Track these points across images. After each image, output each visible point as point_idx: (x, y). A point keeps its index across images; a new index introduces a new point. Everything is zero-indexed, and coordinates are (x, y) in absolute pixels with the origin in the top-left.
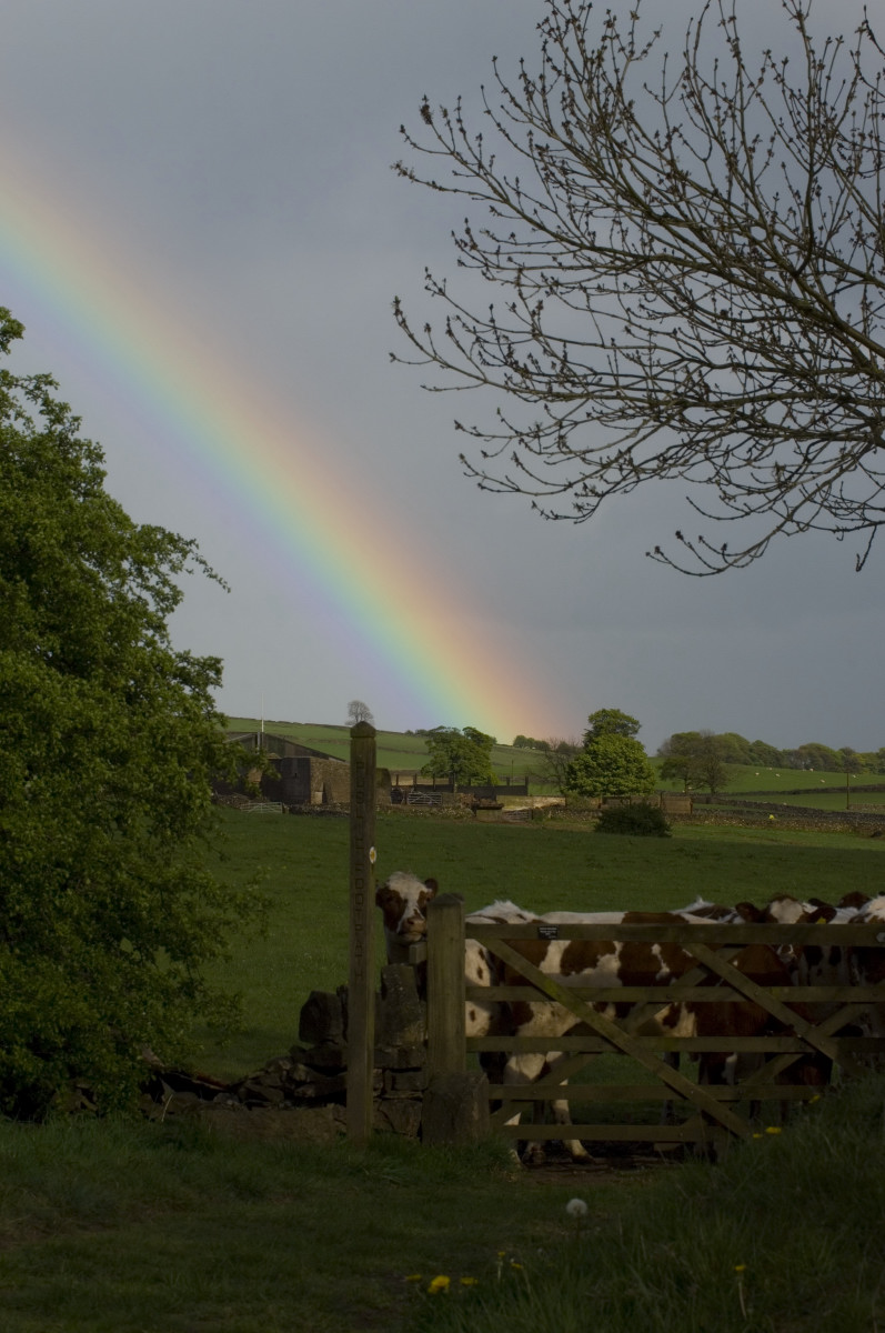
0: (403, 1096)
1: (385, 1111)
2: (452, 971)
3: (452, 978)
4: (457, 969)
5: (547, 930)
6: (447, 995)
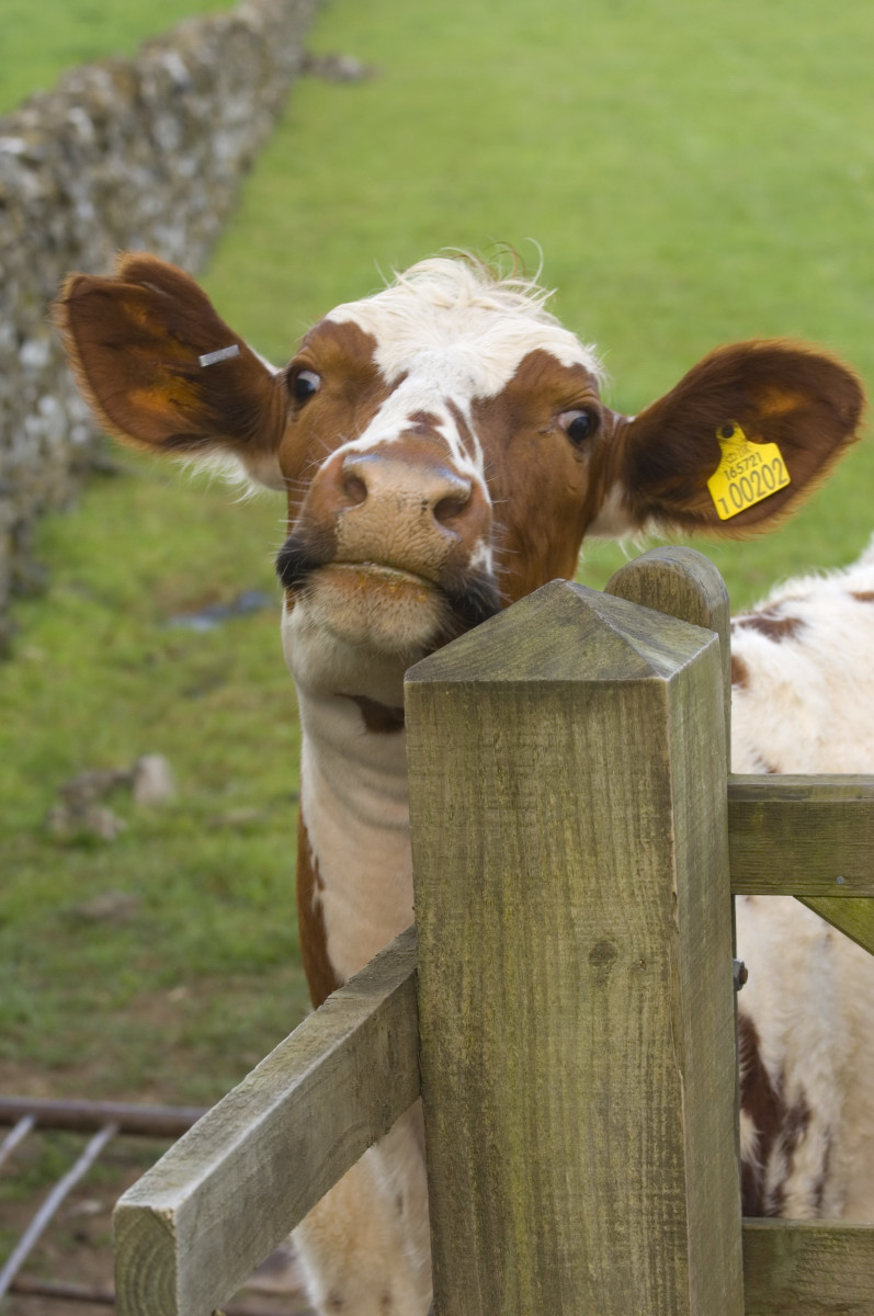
2: (609, 1187)
3: (614, 1238)
4: (653, 1180)
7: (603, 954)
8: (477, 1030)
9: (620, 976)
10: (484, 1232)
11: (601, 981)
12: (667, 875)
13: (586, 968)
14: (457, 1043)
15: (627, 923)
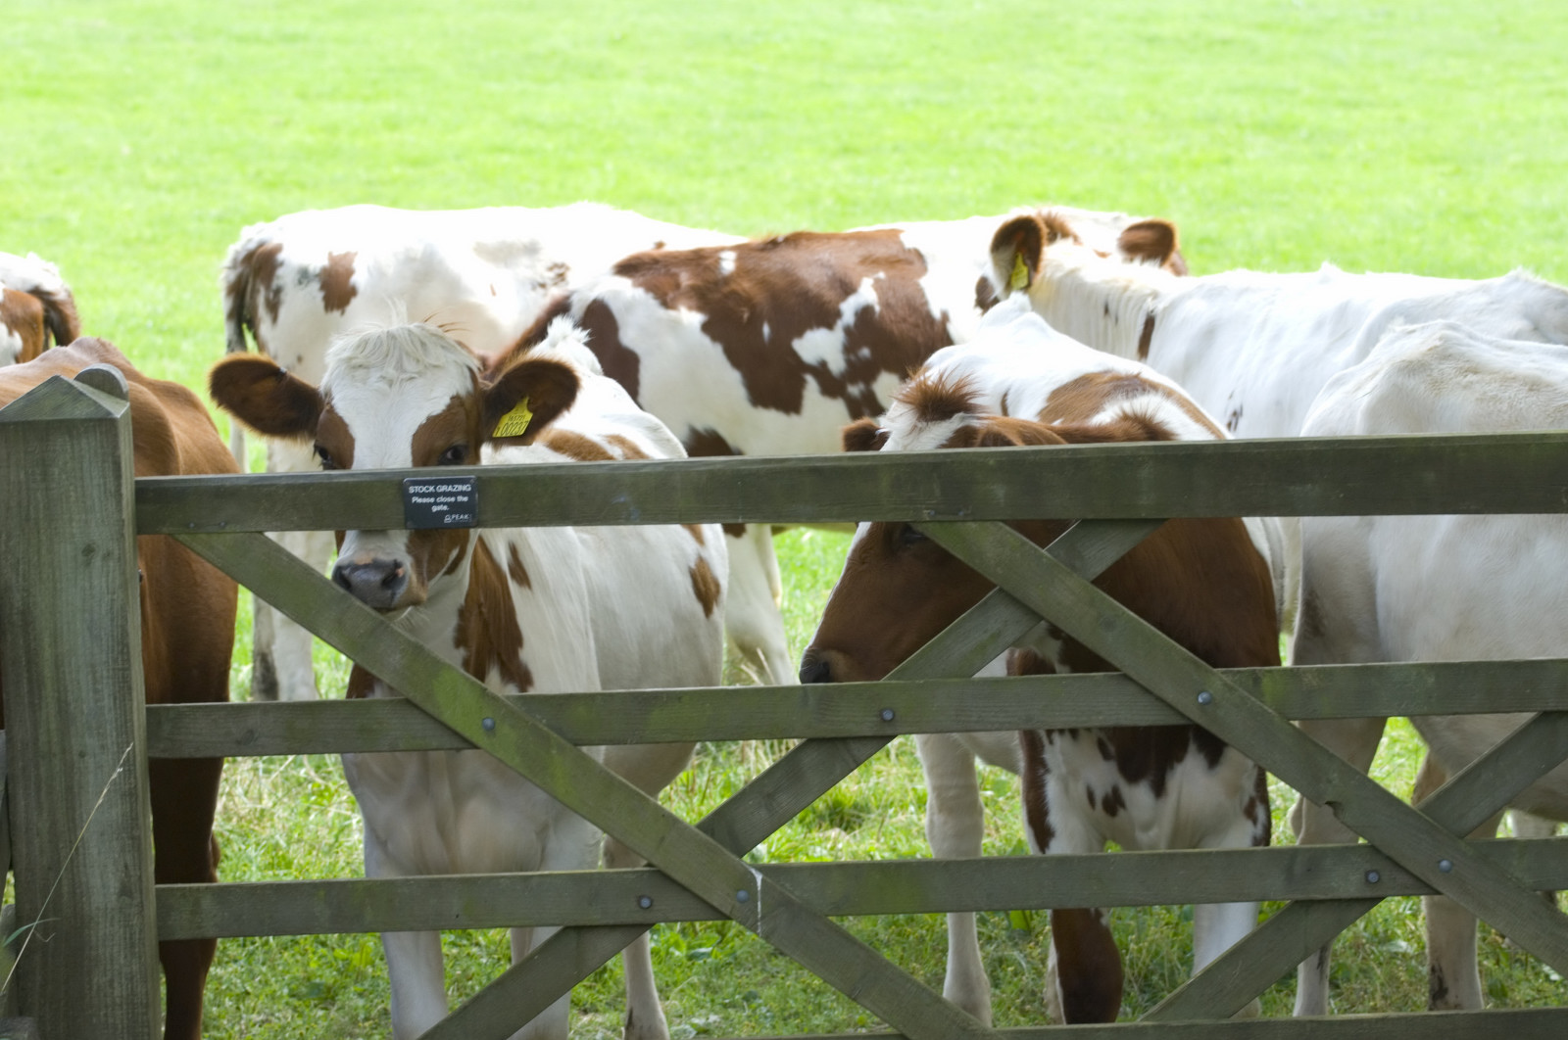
2: (93, 666)
3: (96, 691)
4: (115, 661)
5: (436, 495)
6: (82, 755)
7: (89, 551)
8: (27, 592)
9: (97, 562)
11: (88, 564)
12: (120, 511)
13: (81, 558)
14: (17, 599)
15: (101, 535)
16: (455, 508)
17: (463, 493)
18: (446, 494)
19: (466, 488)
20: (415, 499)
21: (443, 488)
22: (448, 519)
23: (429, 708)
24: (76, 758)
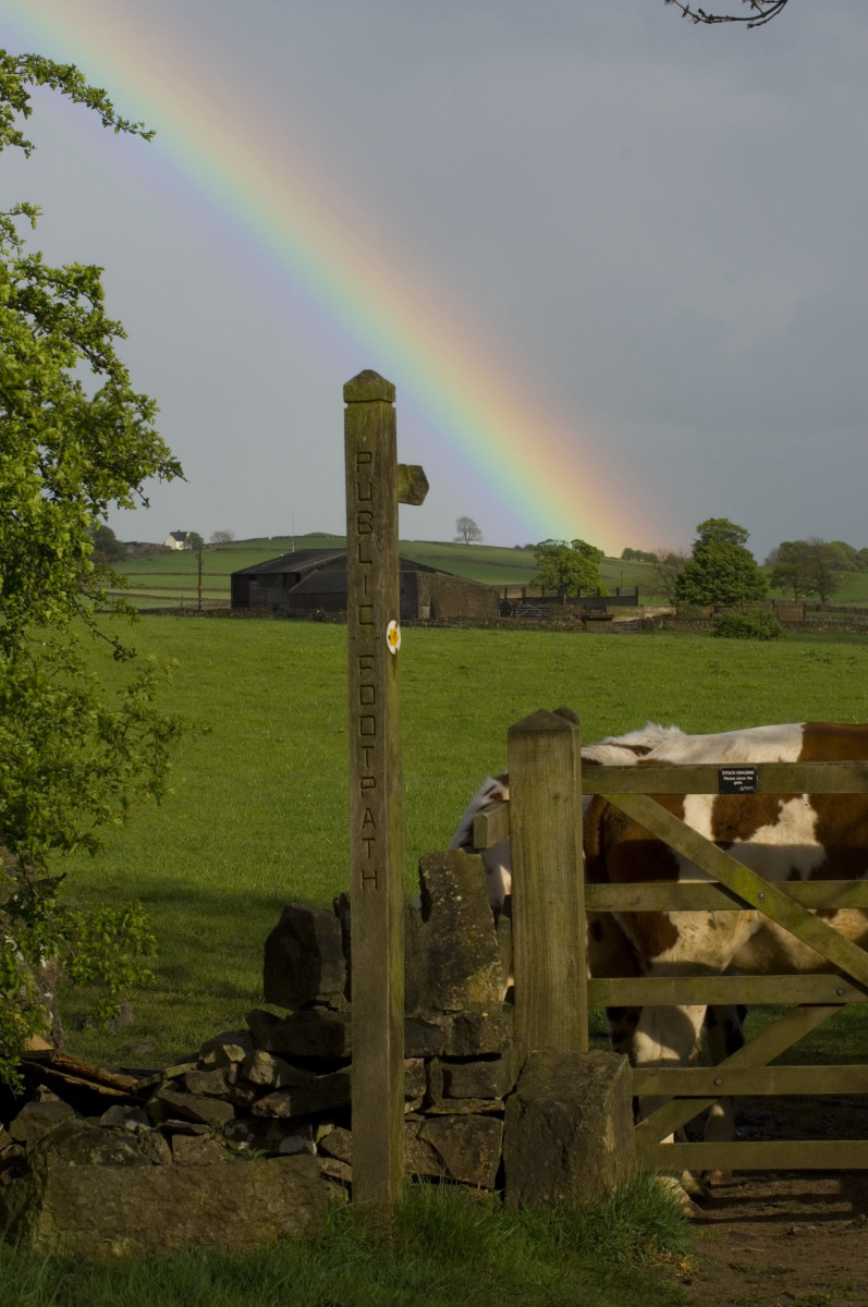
0: (466, 1110)
1: (432, 1141)
2: (557, 857)
3: (558, 870)
4: (568, 855)
5: (736, 776)
6: (550, 903)
7: (556, 797)
8: (524, 818)
9: (561, 802)
10: (525, 870)
11: (556, 804)
12: (572, 777)
13: (552, 801)
14: (519, 821)
15: (562, 790)
16: (746, 783)
17: (750, 775)
18: (741, 776)
19: (752, 772)
20: (726, 778)
21: (740, 773)
22: (742, 789)
23: (730, 887)
24: (547, 904)
